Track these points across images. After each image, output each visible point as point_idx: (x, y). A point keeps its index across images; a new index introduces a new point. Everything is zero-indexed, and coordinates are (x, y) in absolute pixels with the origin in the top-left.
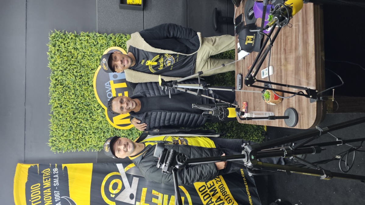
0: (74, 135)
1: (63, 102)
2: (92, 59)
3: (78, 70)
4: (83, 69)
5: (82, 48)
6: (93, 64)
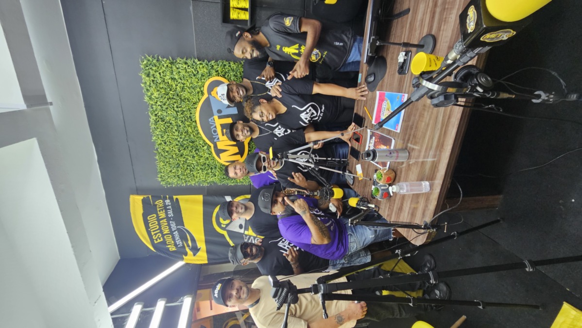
0: (182, 171)
1: (167, 138)
2: (193, 92)
3: (179, 104)
4: (184, 103)
6: (194, 98)
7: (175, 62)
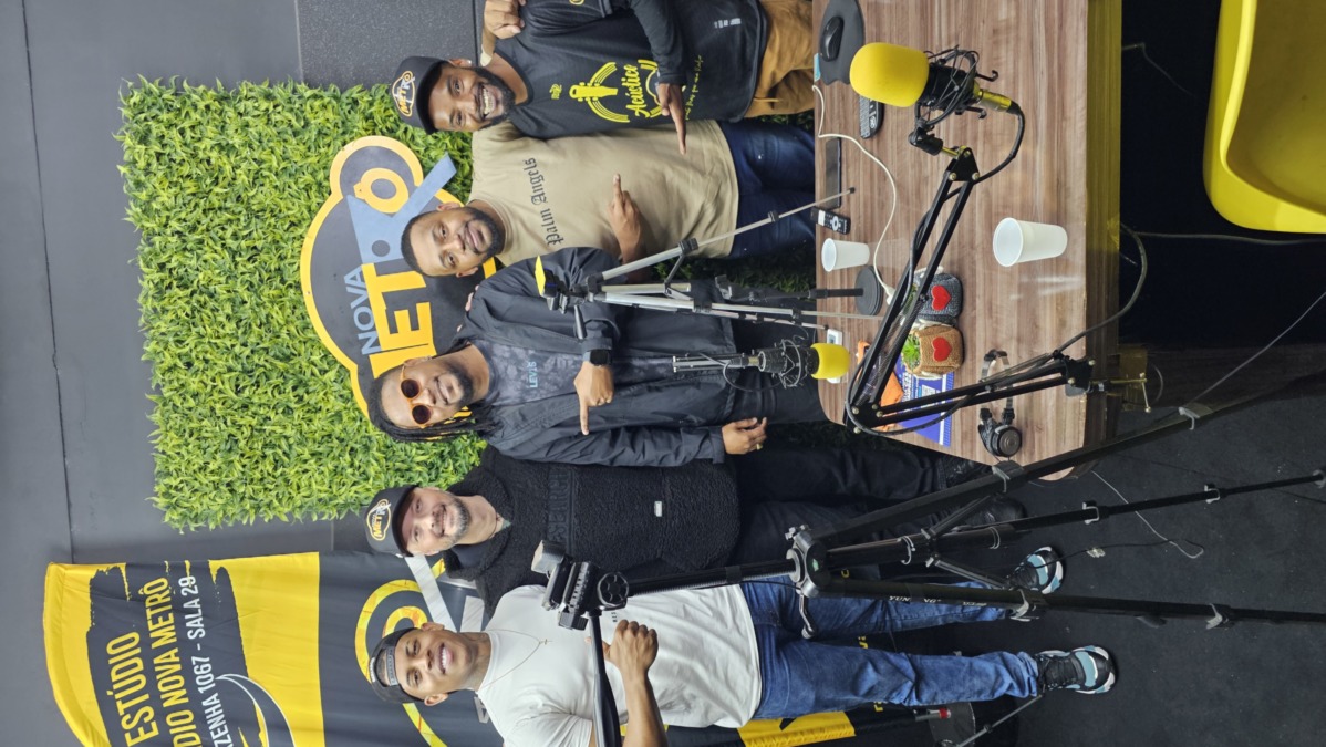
2: (289, 187)
4: (260, 224)
5: (251, 146)
6: (294, 204)
7: (235, 98)
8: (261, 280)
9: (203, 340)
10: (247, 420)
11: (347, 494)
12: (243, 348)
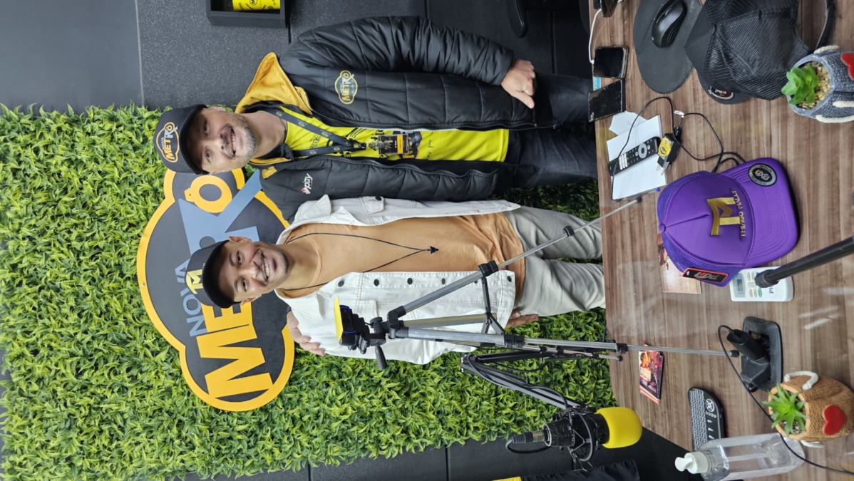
0: (82, 442)
1: (42, 336)
2: (129, 194)
3: (85, 230)
4: (102, 227)
5: (96, 161)
6: (132, 209)
7: (84, 121)
8: (102, 275)
9: (48, 330)
10: (86, 400)
11: (174, 463)
12: (85, 335)
